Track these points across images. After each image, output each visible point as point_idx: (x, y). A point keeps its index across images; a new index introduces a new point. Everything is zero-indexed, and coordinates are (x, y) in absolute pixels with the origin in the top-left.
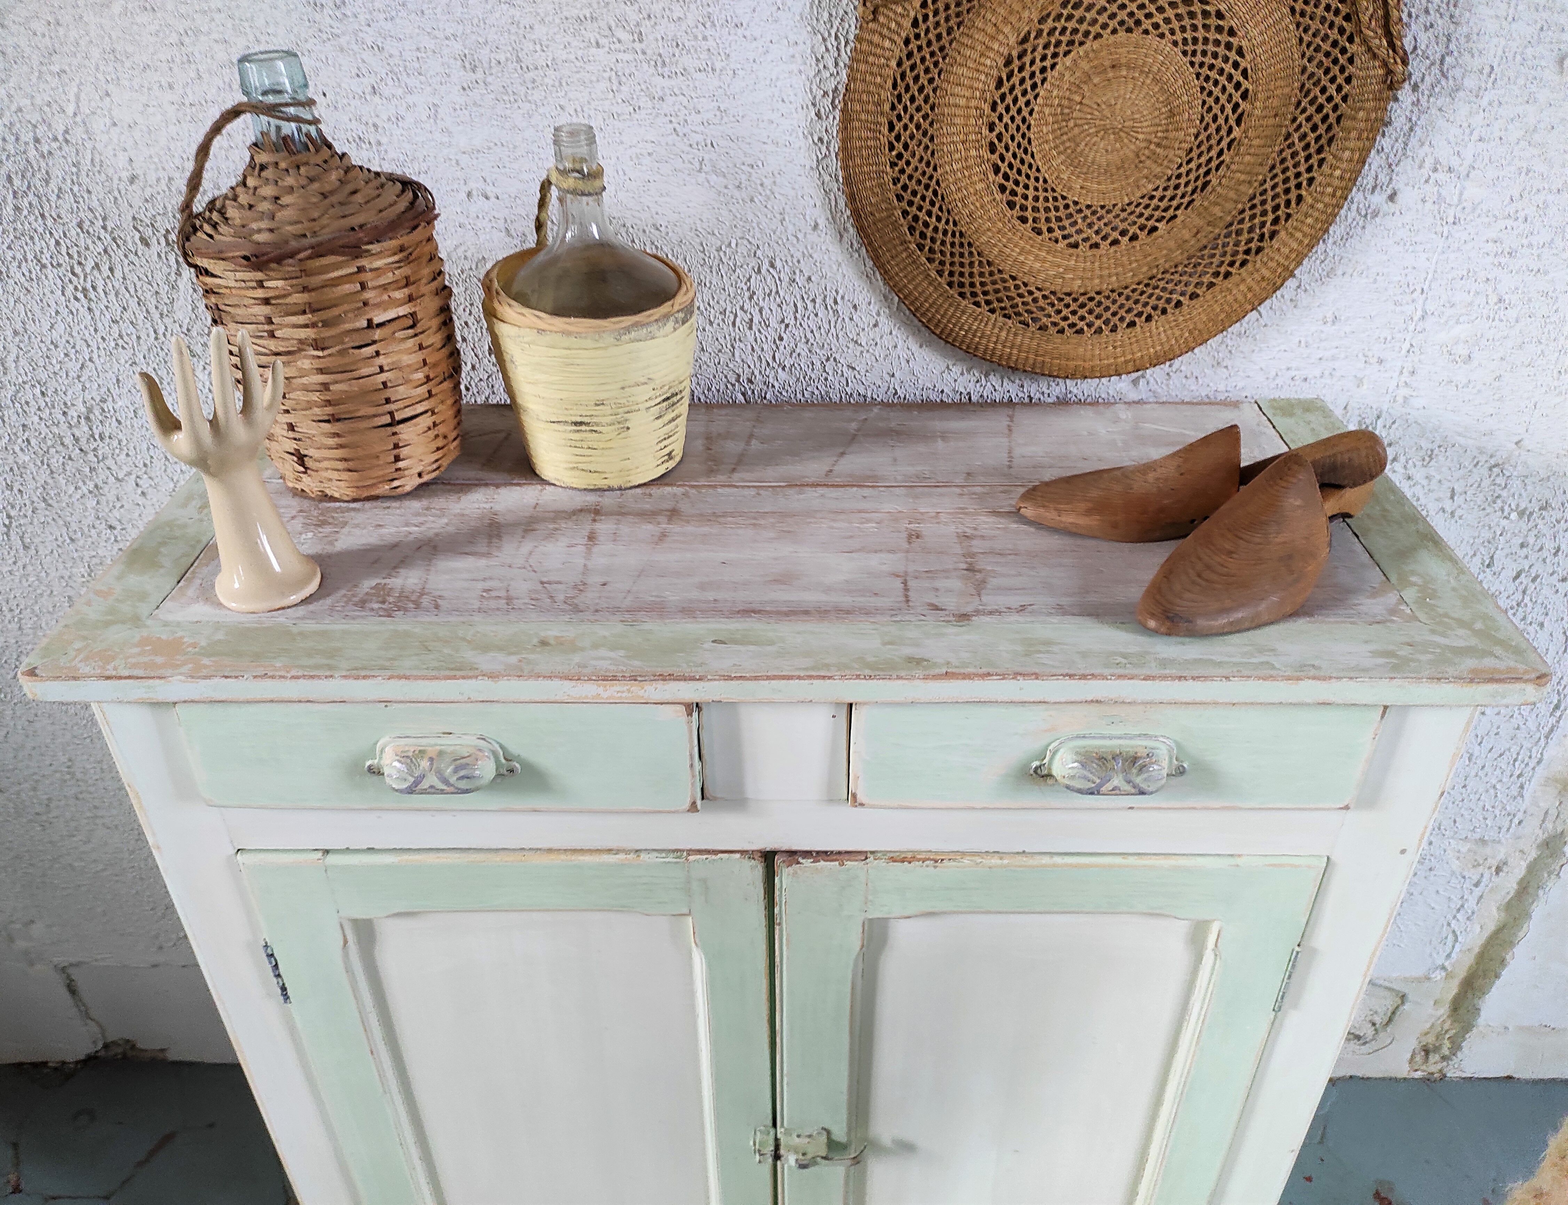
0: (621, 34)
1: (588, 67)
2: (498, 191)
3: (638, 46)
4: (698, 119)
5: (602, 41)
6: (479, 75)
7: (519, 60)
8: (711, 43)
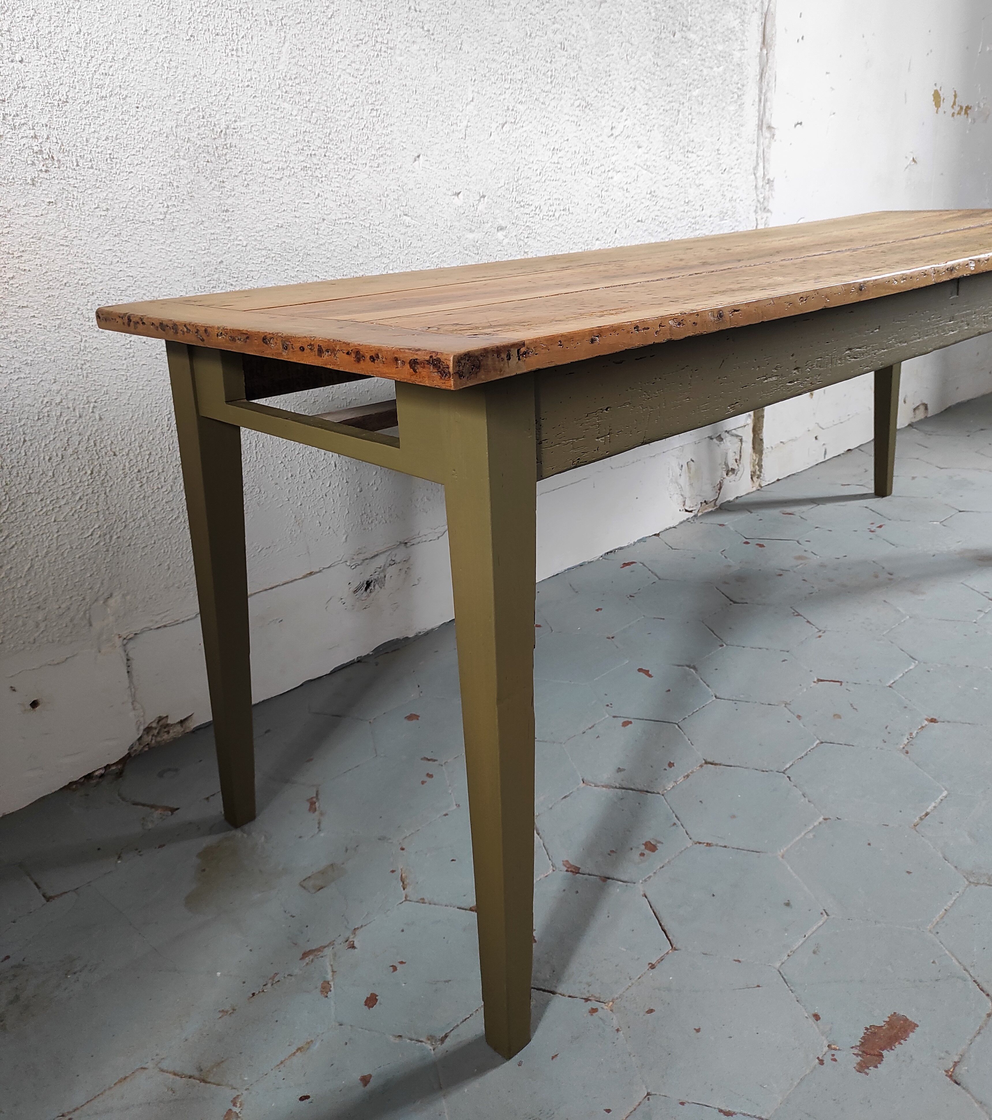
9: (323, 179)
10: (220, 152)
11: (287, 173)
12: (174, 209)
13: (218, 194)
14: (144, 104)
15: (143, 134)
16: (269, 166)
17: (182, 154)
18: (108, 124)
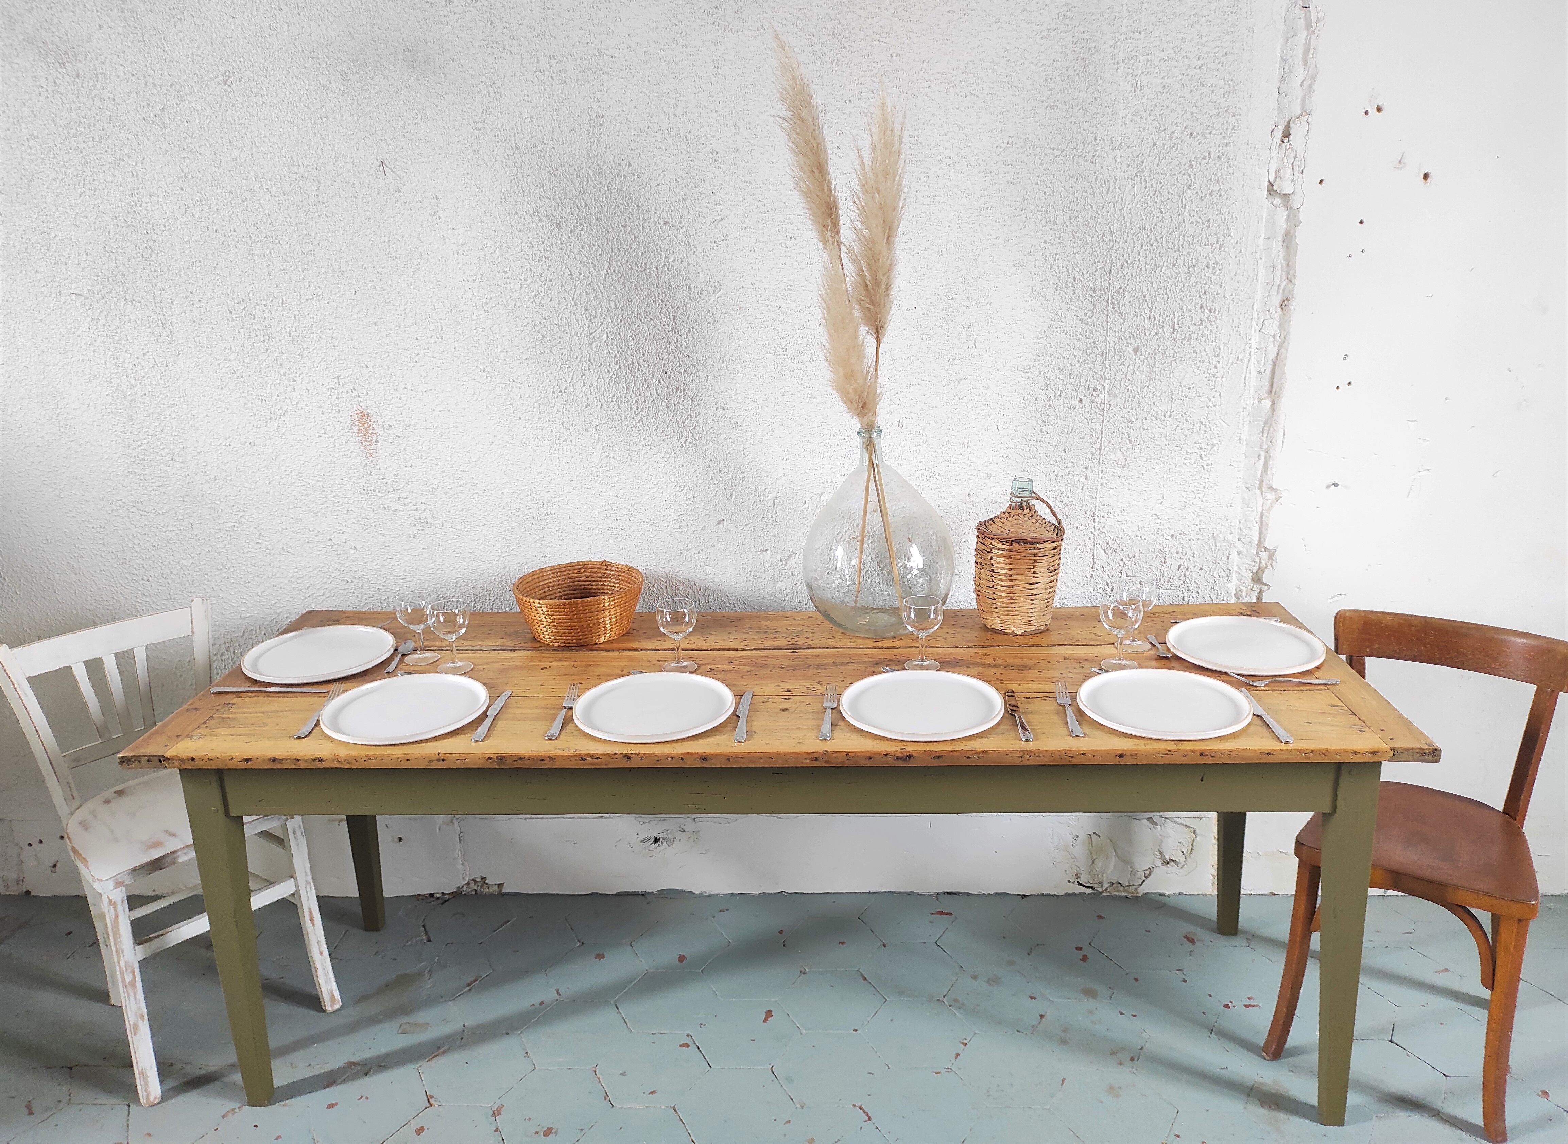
0: (778, 349)
1: (766, 361)
2: (729, 407)
3: (785, 353)
4: (807, 378)
5: (771, 352)
6: (725, 365)
7: (740, 359)
8: (812, 351)
9: (627, 537)
10: (542, 518)
11: (595, 532)
12: (507, 554)
13: (539, 545)
14: (489, 488)
15: (486, 507)
16: (580, 527)
17: (513, 519)
18: (463, 501)
